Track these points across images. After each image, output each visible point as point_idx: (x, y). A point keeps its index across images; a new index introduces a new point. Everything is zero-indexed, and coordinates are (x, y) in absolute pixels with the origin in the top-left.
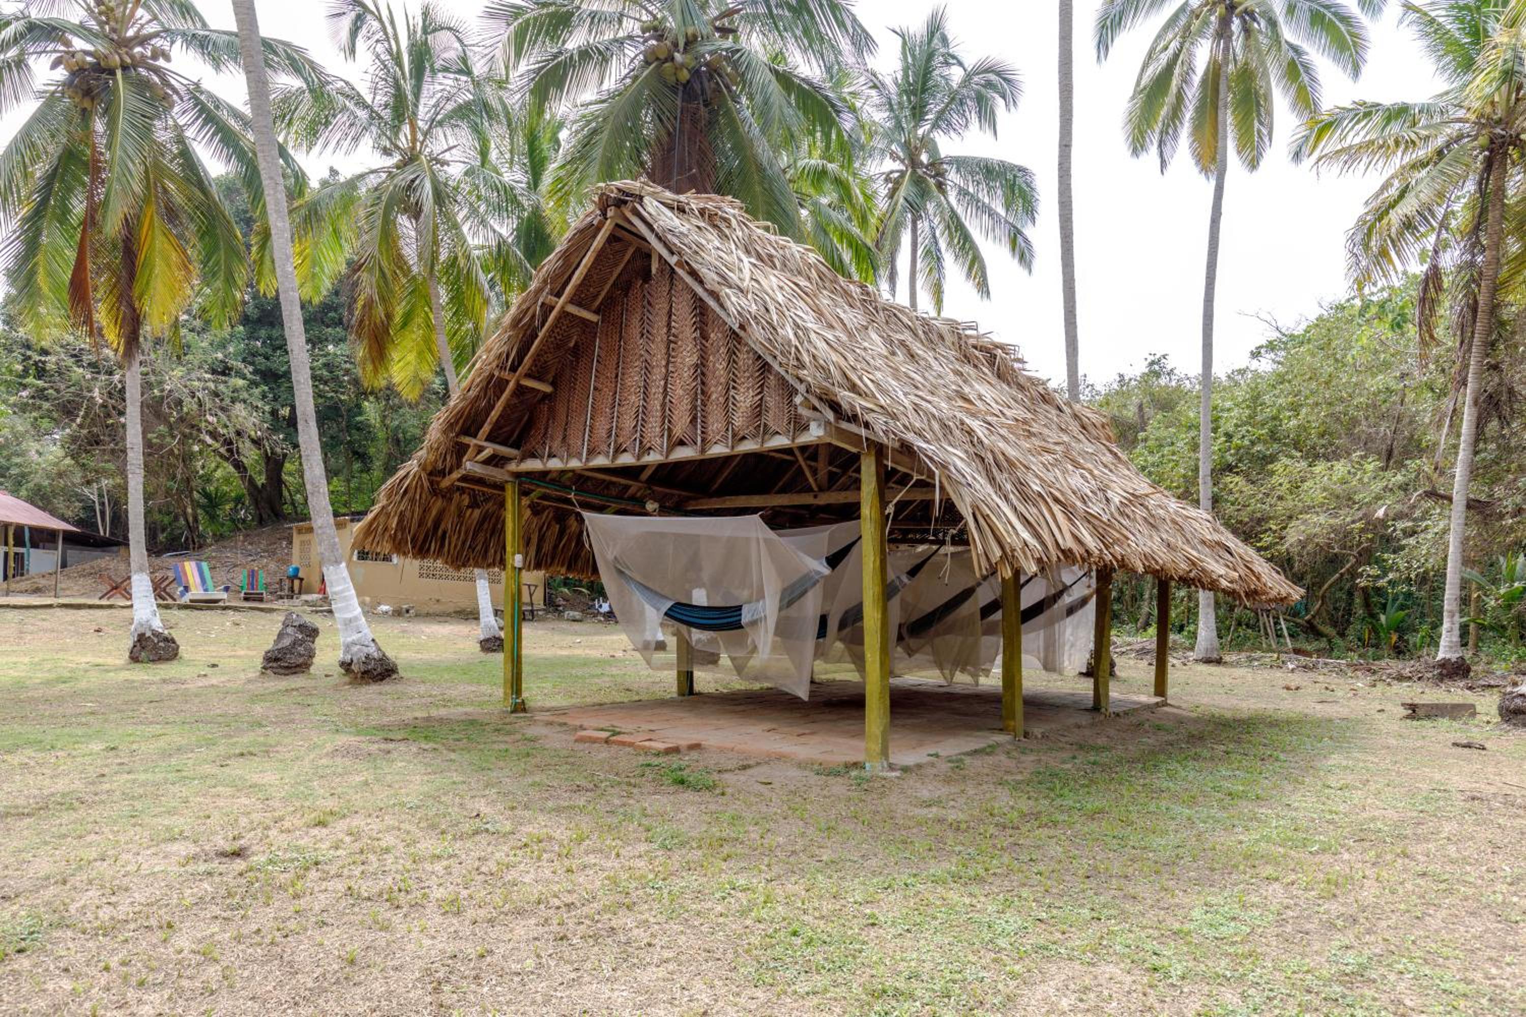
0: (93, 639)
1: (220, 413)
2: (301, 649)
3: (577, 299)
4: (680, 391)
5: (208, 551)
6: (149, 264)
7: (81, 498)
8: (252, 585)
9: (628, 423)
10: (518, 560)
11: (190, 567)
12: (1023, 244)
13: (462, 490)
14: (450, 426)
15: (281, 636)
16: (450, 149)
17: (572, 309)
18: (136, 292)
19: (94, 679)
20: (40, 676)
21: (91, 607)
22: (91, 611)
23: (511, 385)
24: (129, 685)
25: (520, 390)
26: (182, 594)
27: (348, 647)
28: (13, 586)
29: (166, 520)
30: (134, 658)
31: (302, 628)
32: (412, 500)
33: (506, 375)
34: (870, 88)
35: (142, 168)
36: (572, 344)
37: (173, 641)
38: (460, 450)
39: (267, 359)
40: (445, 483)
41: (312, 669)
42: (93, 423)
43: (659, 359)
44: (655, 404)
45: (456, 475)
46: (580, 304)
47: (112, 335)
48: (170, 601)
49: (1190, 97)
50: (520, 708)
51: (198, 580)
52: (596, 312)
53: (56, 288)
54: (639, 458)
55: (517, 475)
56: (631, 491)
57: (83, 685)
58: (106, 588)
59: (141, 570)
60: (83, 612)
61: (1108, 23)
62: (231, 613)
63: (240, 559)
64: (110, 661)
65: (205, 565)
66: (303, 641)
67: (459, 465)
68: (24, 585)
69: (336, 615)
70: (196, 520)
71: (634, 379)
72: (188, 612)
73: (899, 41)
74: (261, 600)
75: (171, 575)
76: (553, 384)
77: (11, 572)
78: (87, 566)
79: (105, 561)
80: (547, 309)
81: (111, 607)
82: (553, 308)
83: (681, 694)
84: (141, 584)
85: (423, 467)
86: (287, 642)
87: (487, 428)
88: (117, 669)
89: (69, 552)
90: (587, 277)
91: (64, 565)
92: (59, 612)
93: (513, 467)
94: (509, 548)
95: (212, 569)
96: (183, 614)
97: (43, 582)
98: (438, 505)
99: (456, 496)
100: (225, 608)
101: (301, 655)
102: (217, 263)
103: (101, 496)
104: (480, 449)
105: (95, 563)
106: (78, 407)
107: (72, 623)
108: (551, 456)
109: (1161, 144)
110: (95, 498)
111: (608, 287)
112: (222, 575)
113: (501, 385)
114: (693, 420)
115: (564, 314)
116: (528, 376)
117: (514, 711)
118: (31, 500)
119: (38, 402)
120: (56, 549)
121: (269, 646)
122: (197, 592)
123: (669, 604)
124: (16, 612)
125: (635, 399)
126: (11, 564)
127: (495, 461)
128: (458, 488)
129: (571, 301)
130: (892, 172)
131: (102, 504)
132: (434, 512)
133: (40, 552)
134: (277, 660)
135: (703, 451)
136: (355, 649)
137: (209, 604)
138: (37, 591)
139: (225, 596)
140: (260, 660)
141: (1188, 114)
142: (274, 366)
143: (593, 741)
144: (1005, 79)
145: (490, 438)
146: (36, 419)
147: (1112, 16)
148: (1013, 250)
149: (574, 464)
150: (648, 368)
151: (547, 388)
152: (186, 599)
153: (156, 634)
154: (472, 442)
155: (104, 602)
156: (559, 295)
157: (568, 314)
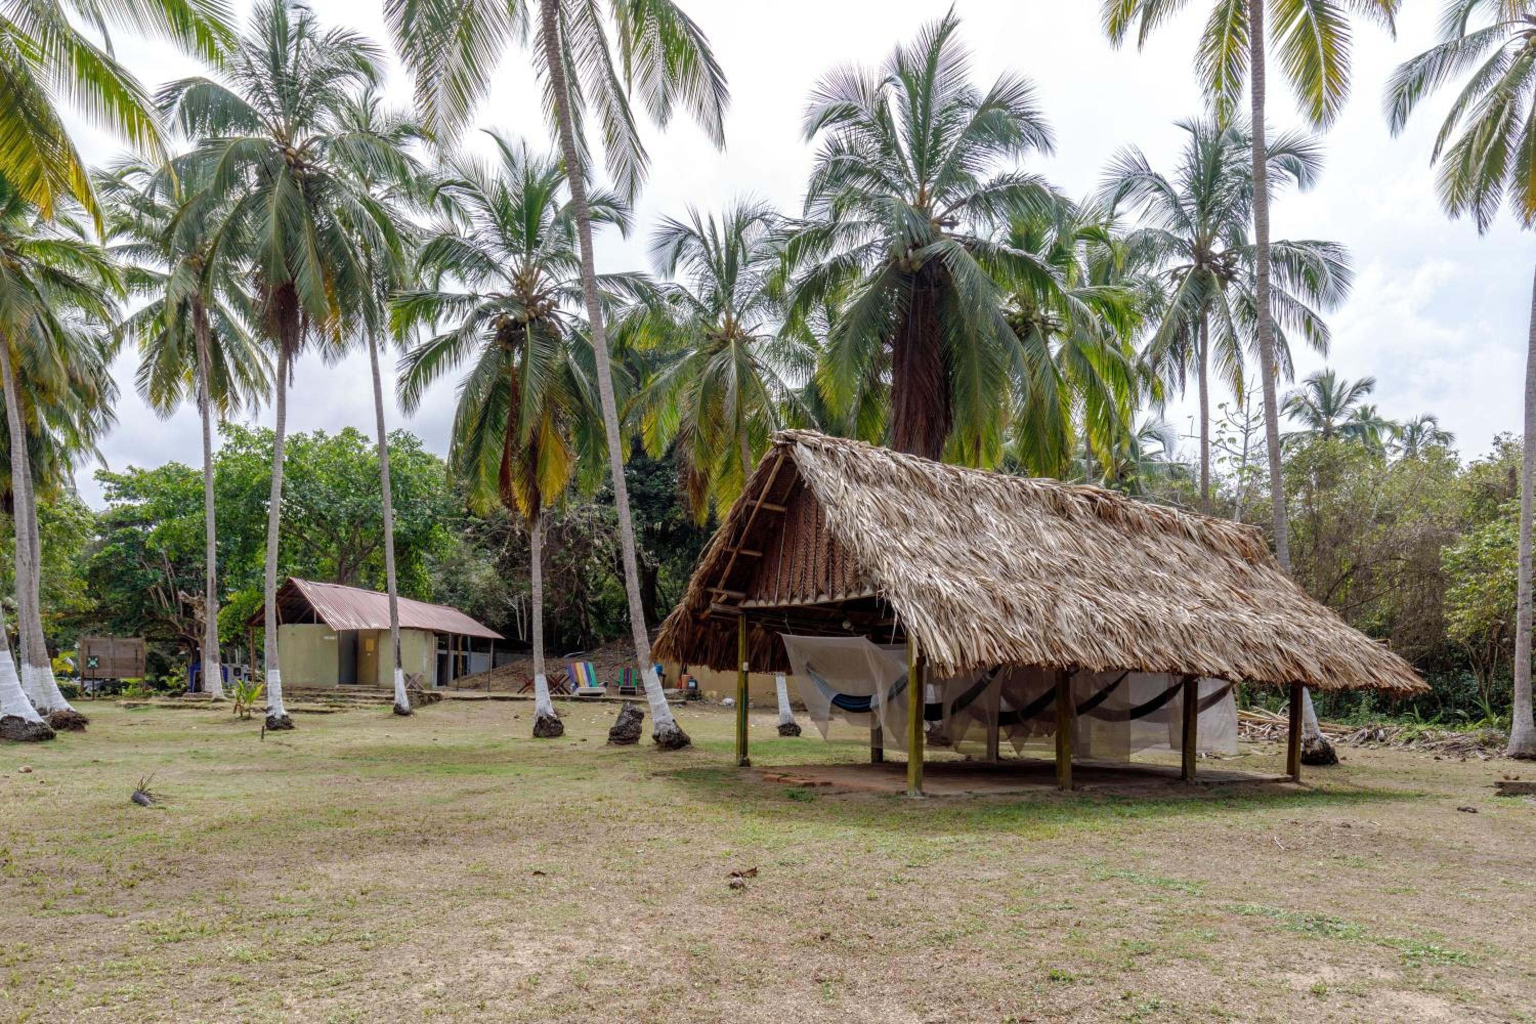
0: (513, 723)
1: (605, 536)
2: (632, 727)
3: (769, 499)
4: (821, 561)
5: (597, 652)
6: (545, 456)
7: (507, 608)
8: (627, 681)
9: (798, 579)
10: (745, 666)
11: (580, 667)
12: (1318, 327)
13: (716, 620)
14: (700, 583)
15: (620, 718)
16: (757, 327)
17: (767, 506)
18: (538, 477)
19: (513, 745)
20: (481, 744)
21: (512, 699)
22: (512, 703)
23: (734, 555)
24: (531, 749)
25: (740, 557)
26: (574, 689)
27: (657, 725)
28: (462, 683)
29: (568, 624)
30: (536, 735)
31: (633, 712)
32: (682, 629)
33: (729, 549)
34: (1155, 190)
35: (541, 396)
36: (771, 526)
37: (560, 723)
38: (707, 597)
39: (642, 484)
40: (703, 617)
41: (640, 742)
42: (514, 549)
43: (813, 539)
44: (811, 567)
45: (708, 611)
46: (773, 502)
47: (523, 506)
48: (566, 695)
49: (1514, 144)
50: (745, 764)
51: (585, 678)
52: (784, 505)
53: (490, 475)
54: (802, 601)
55: (746, 610)
56: (832, 615)
57: (505, 749)
58: (522, 684)
59: (541, 672)
60: (506, 703)
61: (1406, 88)
62: (608, 704)
63: (620, 660)
64: (522, 736)
65: (590, 665)
66: (633, 722)
67: (708, 606)
68: (467, 682)
69: (651, 703)
70: (588, 625)
71: (801, 551)
72: (577, 703)
73: (1189, 135)
74: (633, 694)
75: (567, 673)
76: (762, 551)
77: (460, 672)
78: (509, 667)
79: (521, 663)
80: (749, 509)
81: (525, 699)
82: (753, 508)
83: (873, 761)
84: (540, 681)
85: (687, 607)
86: (623, 722)
87: (722, 583)
88: (526, 741)
89: (498, 654)
90: (774, 484)
91: (494, 666)
92: (492, 704)
93: (741, 605)
94: (740, 659)
95: (597, 668)
96: (574, 705)
97: (480, 680)
98: (701, 630)
99: (713, 624)
100: (604, 700)
101: (632, 731)
102: (589, 446)
103: (520, 604)
104: (720, 595)
105: (516, 664)
106: (504, 537)
107: (499, 711)
108: (760, 598)
109: (1478, 200)
110: (516, 607)
111: (789, 489)
112: (605, 674)
113: (728, 555)
114: (827, 579)
115: (761, 510)
116: (745, 547)
117: (742, 765)
118: (473, 616)
119: (478, 535)
120: (489, 652)
121: (613, 725)
122: (584, 688)
123: (834, 695)
124: (464, 703)
125: (801, 563)
126: (460, 666)
127: (730, 601)
128: (712, 619)
129: (766, 501)
130: (1178, 269)
131: (521, 611)
132: (699, 635)
133: (478, 654)
134: (617, 734)
135: (833, 597)
136: (661, 726)
137: (592, 697)
138: (476, 687)
139: (603, 690)
140: (607, 733)
141: (1511, 165)
142: (647, 489)
143: (771, 780)
144: (1300, 156)
145: (726, 587)
146: (475, 550)
147: (1411, 80)
148: (1308, 331)
149: (771, 604)
150: (808, 545)
151: (759, 555)
152: (576, 694)
153: (549, 717)
154: (714, 590)
155: (521, 695)
156: (757, 499)
157: (765, 510)
